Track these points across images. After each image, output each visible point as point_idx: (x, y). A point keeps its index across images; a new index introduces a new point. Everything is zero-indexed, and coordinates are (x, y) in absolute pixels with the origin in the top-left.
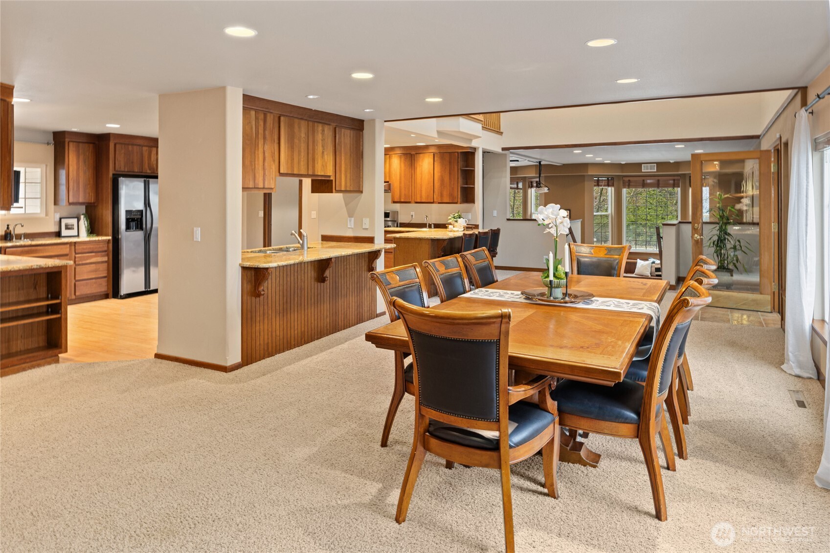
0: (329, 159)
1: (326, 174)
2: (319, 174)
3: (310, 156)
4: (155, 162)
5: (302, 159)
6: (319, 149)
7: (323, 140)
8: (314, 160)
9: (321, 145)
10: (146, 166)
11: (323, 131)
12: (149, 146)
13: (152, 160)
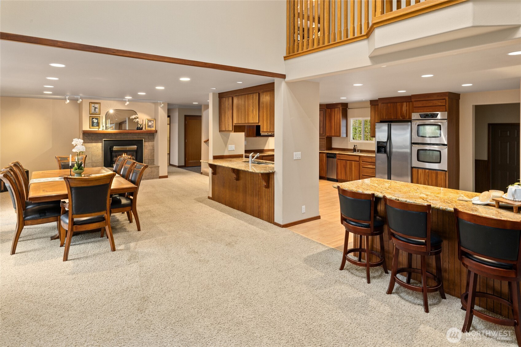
0: (256, 112)
1: (255, 122)
2: (251, 122)
3: (246, 113)
4: (405, 112)
5: (243, 116)
6: (251, 108)
7: (253, 103)
8: (248, 115)
9: (252, 106)
10: (399, 115)
11: (253, 97)
12: (401, 102)
13: (403, 110)
